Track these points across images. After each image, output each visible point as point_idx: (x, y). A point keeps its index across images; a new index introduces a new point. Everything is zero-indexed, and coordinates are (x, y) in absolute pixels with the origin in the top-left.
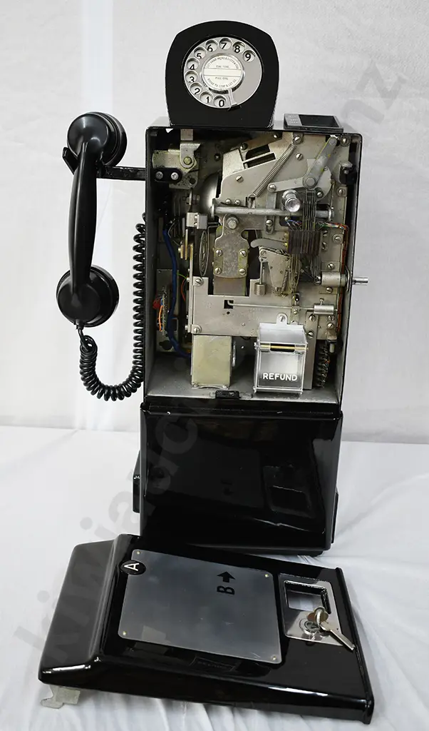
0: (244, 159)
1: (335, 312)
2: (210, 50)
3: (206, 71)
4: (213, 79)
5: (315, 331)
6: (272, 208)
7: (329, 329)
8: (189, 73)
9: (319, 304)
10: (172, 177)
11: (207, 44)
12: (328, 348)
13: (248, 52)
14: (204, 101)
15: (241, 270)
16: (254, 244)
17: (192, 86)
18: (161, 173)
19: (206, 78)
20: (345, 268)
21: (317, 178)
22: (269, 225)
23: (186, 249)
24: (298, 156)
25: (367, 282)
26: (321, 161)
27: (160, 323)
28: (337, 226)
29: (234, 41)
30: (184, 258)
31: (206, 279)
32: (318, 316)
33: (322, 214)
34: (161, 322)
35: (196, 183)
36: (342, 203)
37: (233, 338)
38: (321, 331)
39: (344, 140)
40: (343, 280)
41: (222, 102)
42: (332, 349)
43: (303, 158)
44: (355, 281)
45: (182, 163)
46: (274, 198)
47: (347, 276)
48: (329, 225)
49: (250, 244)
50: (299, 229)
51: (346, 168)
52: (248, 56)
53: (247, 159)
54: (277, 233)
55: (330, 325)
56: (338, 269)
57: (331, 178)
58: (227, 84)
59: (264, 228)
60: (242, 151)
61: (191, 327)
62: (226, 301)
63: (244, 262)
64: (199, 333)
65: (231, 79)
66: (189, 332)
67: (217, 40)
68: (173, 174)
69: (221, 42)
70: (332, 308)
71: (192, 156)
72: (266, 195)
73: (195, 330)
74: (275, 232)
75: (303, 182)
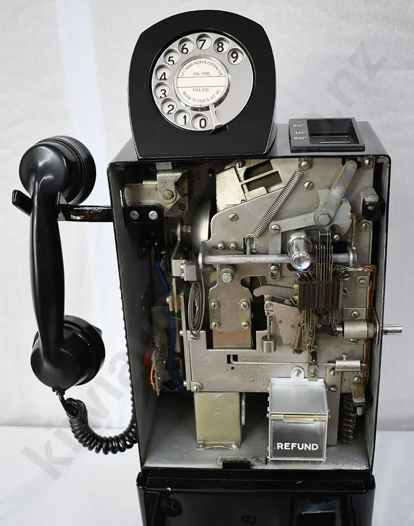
0: (242, 179)
1: (361, 367)
2: (185, 51)
3: (181, 82)
4: (189, 92)
5: (338, 385)
6: (277, 254)
7: (355, 383)
8: (158, 85)
9: (342, 359)
10: (150, 216)
11: (181, 43)
12: (355, 412)
13: (234, 51)
14: (180, 122)
15: (243, 324)
16: (257, 292)
17: (164, 102)
18: (136, 212)
19: (181, 91)
20: (373, 316)
21: (332, 213)
22: (274, 272)
23: (175, 301)
24: (306, 184)
25: (400, 331)
26: (337, 192)
27: (152, 382)
28: (361, 269)
29: (214, 36)
30: (174, 311)
31: (203, 333)
32: (340, 373)
33: (341, 257)
34: (154, 381)
35: (187, 209)
36: (367, 239)
37: (241, 394)
38: (346, 384)
39: (367, 162)
40: (371, 331)
41: (203, 122)
42: (359, 412)
43: (313, 187)
44: (386, 332)
45: (162, 198)
46: (278, 240)
47: (375, 325)
48: (350, 269)
49: (252, 293)
50: (312, 280)
51: (371, 204)
52: (235, 55)
53: (245, 179)
54: (286, 278)
55: (356, 379)
56: (363, 315)
57: (352, 212)
58: (209, 98)
59: (270, 274)
60: (239, 169)
61: (190, 384)
62: (229, 356)
63: (247, 314)
64: (201, 390)
65: (213, 91)
66: (188, 389)
67: (193, 37)
68: (151, 213)
69: (199, 39)
70: (357, 363)
71: (173, 188)
72: (268, 236)
73: (195, 388)
74: (282, 277)
75: (315, 219)
